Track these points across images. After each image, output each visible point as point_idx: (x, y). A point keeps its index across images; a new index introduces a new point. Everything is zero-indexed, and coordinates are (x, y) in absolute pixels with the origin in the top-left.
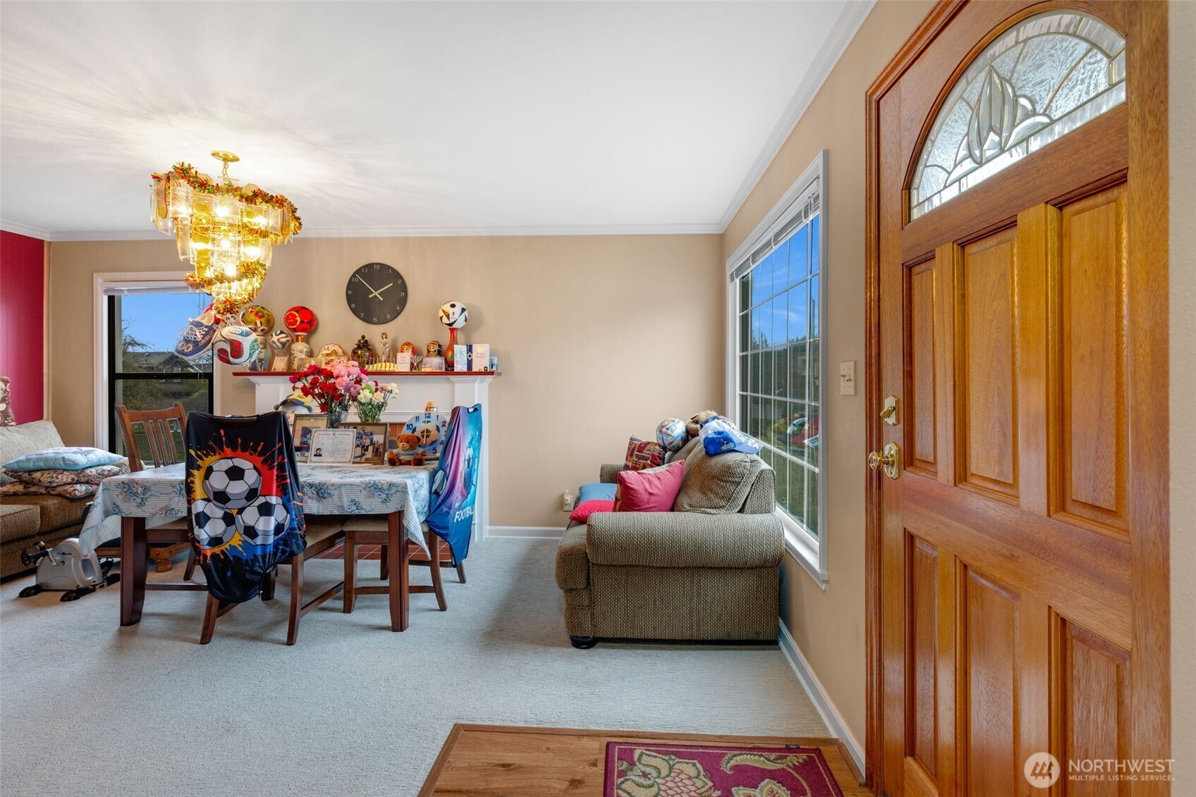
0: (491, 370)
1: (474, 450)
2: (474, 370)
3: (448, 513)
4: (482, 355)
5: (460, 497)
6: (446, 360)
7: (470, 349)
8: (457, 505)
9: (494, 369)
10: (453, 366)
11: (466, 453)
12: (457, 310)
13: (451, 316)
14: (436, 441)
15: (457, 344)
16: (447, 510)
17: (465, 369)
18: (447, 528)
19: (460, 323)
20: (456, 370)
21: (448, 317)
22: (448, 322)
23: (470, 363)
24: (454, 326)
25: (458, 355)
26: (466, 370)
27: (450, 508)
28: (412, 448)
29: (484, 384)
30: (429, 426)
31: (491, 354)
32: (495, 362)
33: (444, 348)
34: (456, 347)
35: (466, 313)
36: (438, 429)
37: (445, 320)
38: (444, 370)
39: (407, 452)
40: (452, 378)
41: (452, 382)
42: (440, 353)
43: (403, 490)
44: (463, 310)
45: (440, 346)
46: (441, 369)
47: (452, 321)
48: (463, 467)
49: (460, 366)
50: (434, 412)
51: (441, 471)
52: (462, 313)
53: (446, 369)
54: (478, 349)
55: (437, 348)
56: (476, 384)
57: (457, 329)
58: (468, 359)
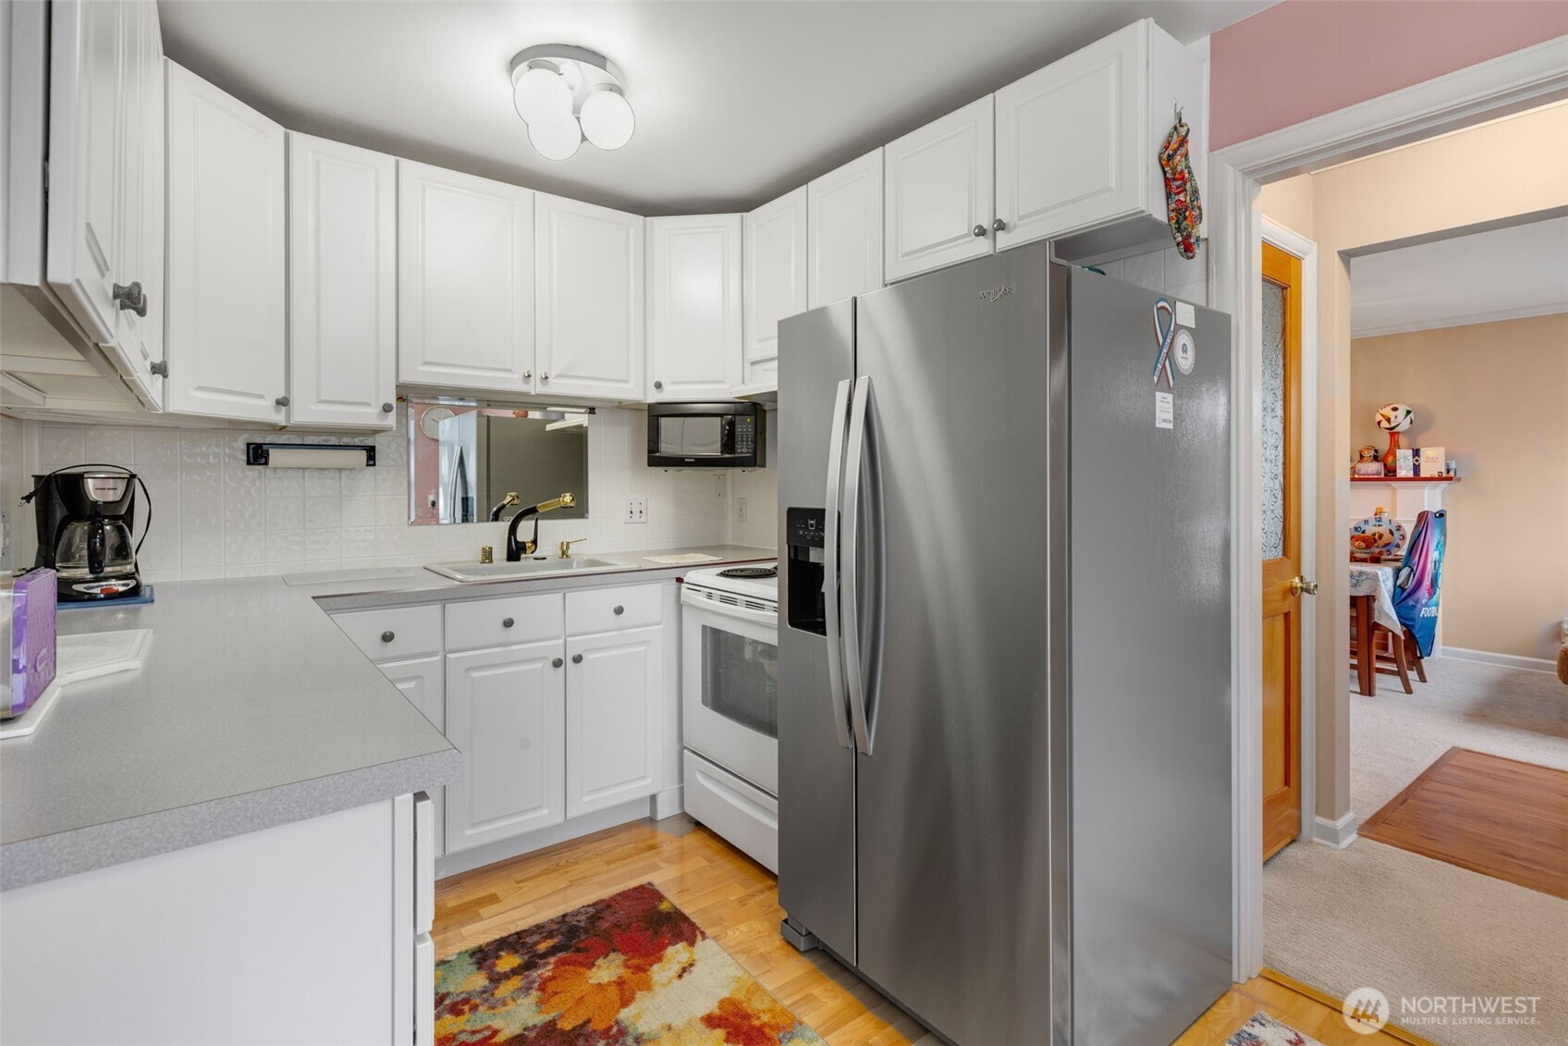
0: (1448, 476)
1: (1440, 554)
2: (1422, 475)
3: (1414, 607)
4: (1434, 460)
5: (1427, 595)
6: (1385, 465)
7: (1416, 453)
8: (1424, 601)
9: (1452, 474)
10: (1395, 471)
11: (1434, 555)
12: (1402, 413)
13: (1392, 419)
14: (1390, 543)
15: (1399, 448)
16: (1413, 603)
17: (1411, 474)
18: (1414, 620)
19: (1404, 425)
20: (1398, 476)
21: (1389, 420)
22: (1388, 426)
23: (1416, 469)
24: (1396, 430)
25: (1402, 460)
26: (1412, 476)
27: (1417, 602)
28: (1368, 547)
29: (1437, 491)
30: (1380, 530)
31: (1446, 459)
32: (1453, 466)
33: (1381, 454)
34: (1399, 452)
35: (1411, 415)
36: (1391, 532)
37: (1385, 424)
38: (1383, 476)
39: (1364, 551)
40: (1394, 484)
41: (1393, 488)
42: (1376, 458)
43: (1375, 578)
44: (1408, 412)
45: (1376, 451)
46: (1380, 474)
47: (1393, 425)
48: (1430, 566)
49: (1404, 470)
50: (1385, 517)
51: (1407, 568)
52: (1406, 416)
53: (1385, 475)
54: (1426, 452)
55: (1373, 453)
56: (1426, 491)
57: (1398, 433)
58: (1414, 464)
